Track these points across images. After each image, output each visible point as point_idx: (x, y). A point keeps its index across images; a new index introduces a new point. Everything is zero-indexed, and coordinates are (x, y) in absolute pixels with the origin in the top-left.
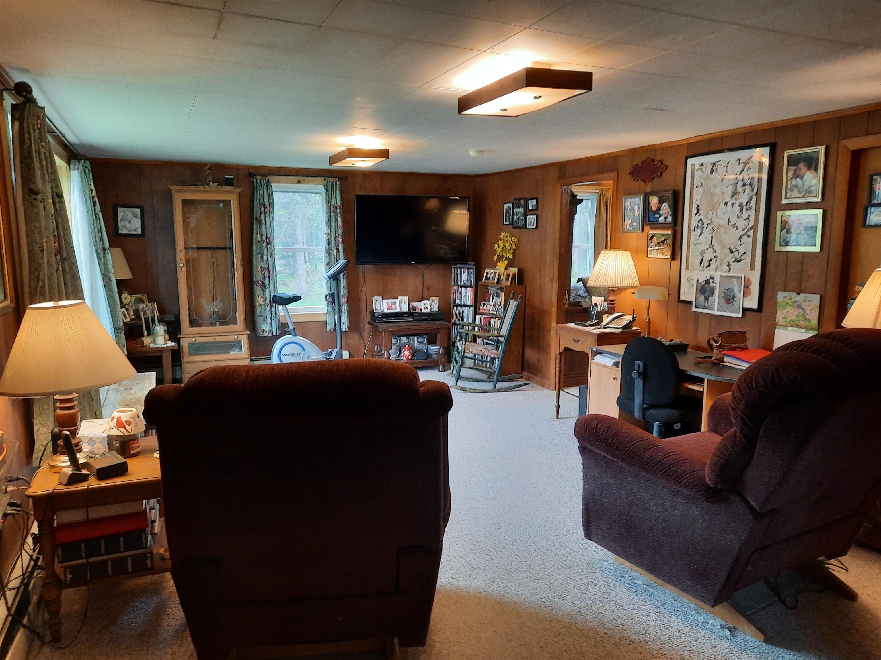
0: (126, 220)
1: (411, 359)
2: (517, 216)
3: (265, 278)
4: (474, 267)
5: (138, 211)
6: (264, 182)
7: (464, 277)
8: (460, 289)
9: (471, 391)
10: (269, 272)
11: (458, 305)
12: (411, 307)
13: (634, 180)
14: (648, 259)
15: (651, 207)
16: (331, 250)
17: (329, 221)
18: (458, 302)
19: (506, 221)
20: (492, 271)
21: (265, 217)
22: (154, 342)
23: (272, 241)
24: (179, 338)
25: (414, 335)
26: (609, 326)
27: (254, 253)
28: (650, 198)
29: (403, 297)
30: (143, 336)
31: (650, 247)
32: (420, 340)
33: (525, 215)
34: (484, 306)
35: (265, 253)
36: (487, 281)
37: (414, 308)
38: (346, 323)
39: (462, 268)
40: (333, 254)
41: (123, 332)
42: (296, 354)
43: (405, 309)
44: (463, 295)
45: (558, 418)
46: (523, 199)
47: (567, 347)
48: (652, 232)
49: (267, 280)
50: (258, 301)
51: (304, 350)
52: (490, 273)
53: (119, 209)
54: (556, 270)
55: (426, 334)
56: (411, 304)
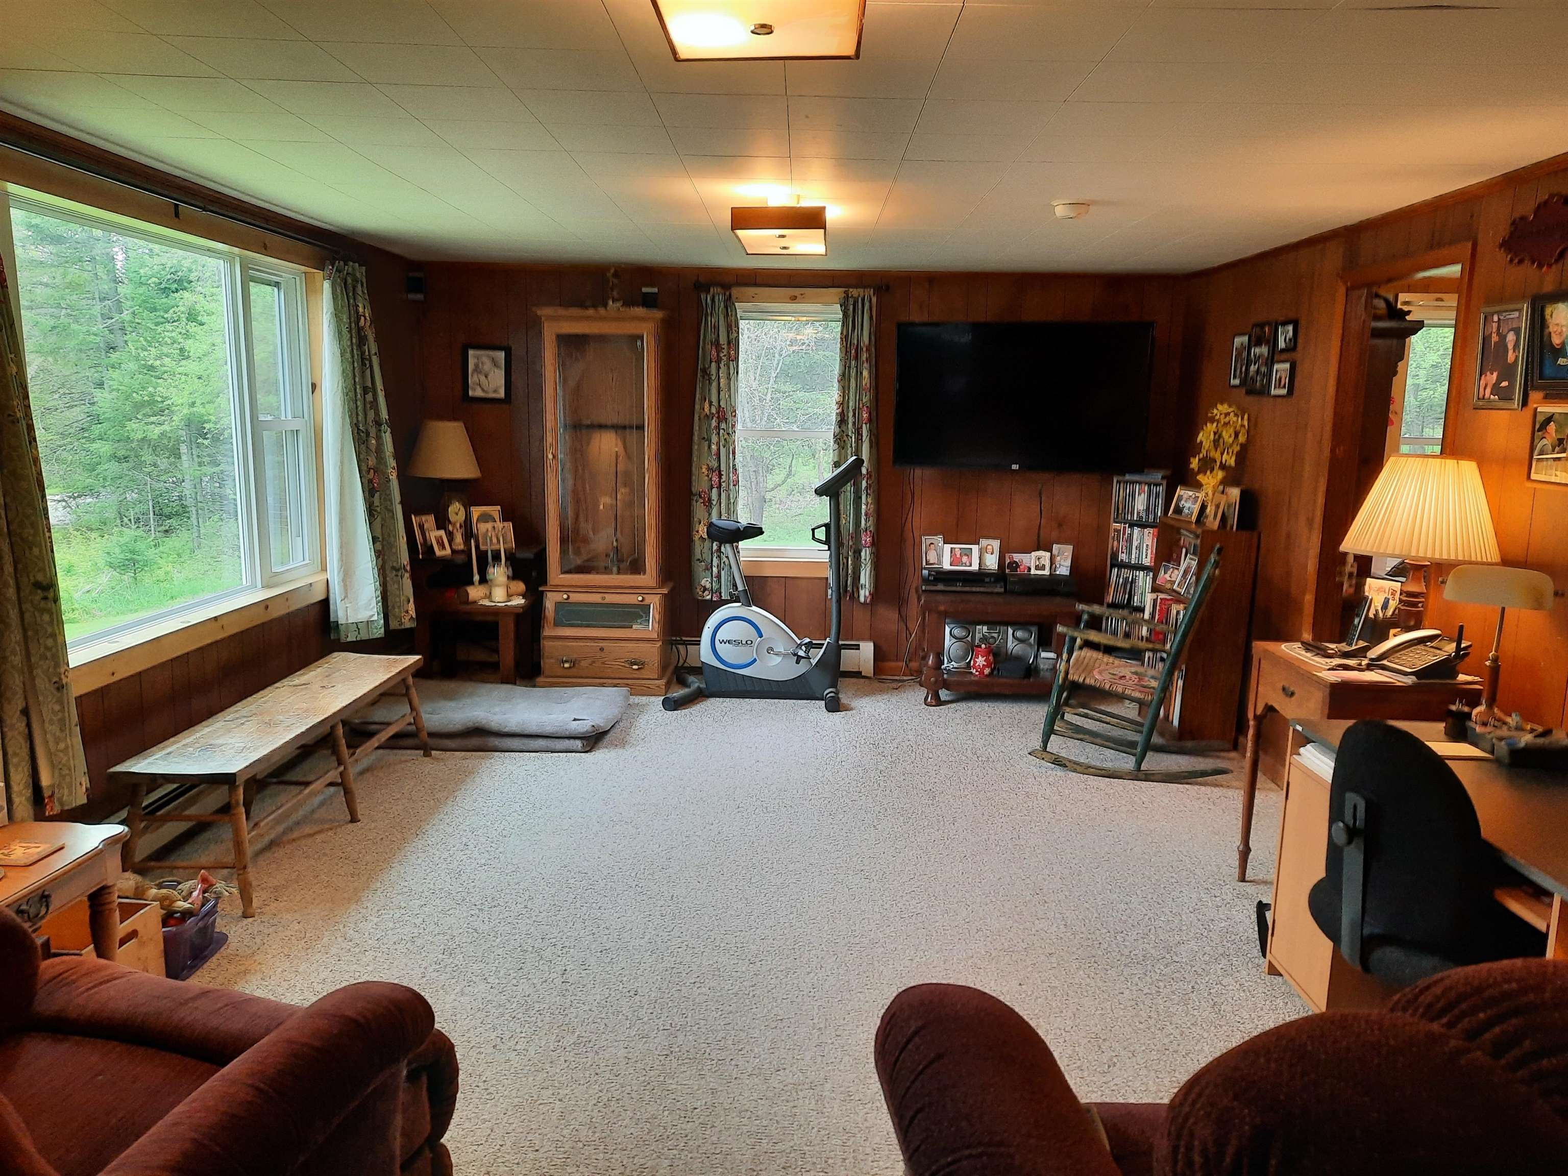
0: (480, 372)
1: (991, 673)
2: (1255, 364)
3: (712, 487)
4: (1165, 483)
5: (501, 355)
6: (720, 299)
7: (1140, 503)
8: (1128, 531)
9: (1078, 768)
10: (720, 476)
11: (1122, 565)
12: (1008, 561)
13: (1511, 261)
14: (1529, 485)
15: (1550, 333)
16: (847, 435)
17: (844, 378)
18: (1123, 557)
19: (1235, 377)
20: (1191, 493)
21: (719, 368)
22: (489, 596)
23: (728, 416)
24: (543, 592)
25: (1007, 624)
26: (1385, 662)
27: (696, 438)
28: (1548, 311)
29: (990, 541)
30: (472, 583)
31: (1536, 452)
32: (1019, 634)
33: (1271, 361)
34: (1165, 573)
35: (714, 439)
36: (1176, 517)
37: (1015, 565)
38: (867, 586)
39: (1137, 482)
40: (849, 445)
41: (407, 575)
42: (744, 642)
43: (992, 563)
44: (1135, 543)
45: (1243, 879)
46: (1269, 324)
47: (1270, 704)
48: (1546, 409)
49: (715, 491)
50: (698, 532)
51: (761, 636)
52: (1185, 496)
53: (471, 352)
54: (1321, 500)
55: (1033, 624)
56: (1007, 555)
